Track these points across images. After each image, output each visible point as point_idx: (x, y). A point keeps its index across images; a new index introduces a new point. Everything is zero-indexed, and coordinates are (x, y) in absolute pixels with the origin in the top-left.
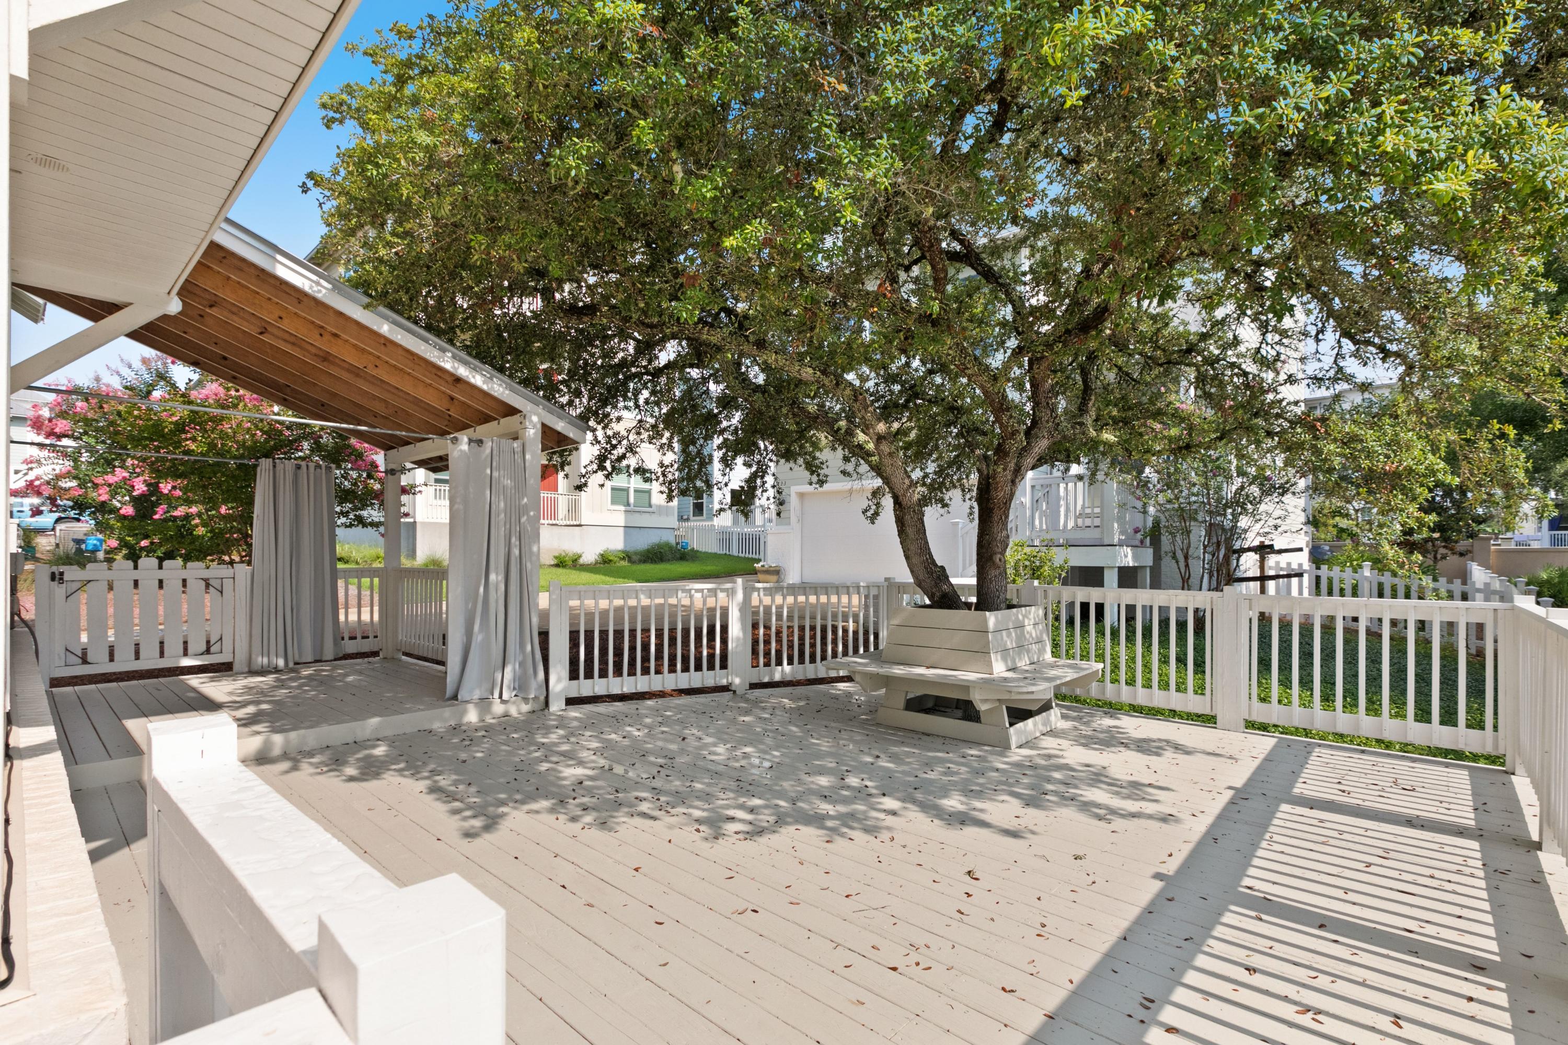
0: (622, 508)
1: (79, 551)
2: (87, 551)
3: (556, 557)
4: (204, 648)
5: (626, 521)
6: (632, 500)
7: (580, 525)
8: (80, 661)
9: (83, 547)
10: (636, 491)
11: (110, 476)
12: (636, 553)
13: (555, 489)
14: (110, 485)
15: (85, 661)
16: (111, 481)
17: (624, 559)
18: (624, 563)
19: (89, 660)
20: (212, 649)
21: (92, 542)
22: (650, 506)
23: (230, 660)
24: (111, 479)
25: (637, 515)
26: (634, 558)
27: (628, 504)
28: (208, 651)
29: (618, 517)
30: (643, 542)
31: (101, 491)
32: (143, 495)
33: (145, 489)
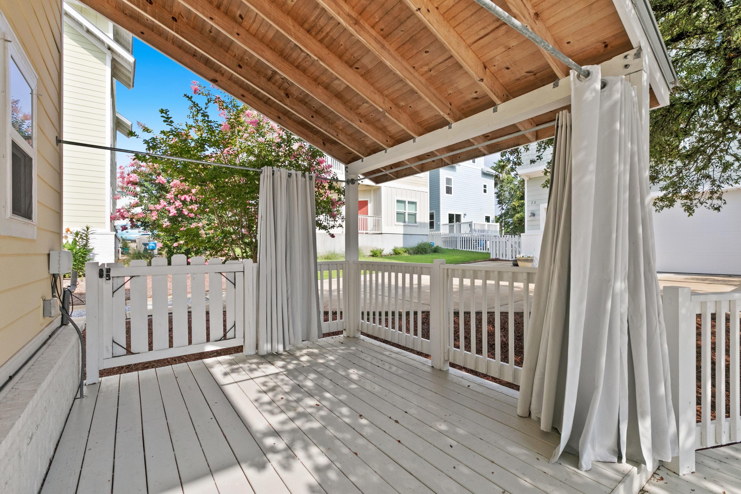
0: (402, 224)
1: (146, 250)
2: (149, 250)
3: (372, 251)
4: (222, 334)
5: (404, 231)
6: (407, 220)
7: (381, 234)
8: (125, 352)
9: (147, 247)
10: (408, 214)
11: (158, 205)
12: (412, 249)
13: (367, 213)
14: (158, 210)
15: (129, 352)
16: (158, 208)
17: (406, 252)
18: (406, 255)
19: (133, 350)
20: (229, 335)
21: (151, 245)
22: (416, 223)
23: (241, 344)
24: (158, 207)
25: (410, 227)
26: (411, 251)
27: (405, 222)
28: (224, 337)
29: (400, 229)
30: (414, 243)
31: (153, 214)
32: (174, 216)
33: (176, 212)
